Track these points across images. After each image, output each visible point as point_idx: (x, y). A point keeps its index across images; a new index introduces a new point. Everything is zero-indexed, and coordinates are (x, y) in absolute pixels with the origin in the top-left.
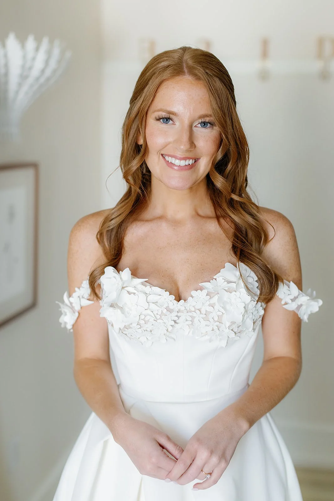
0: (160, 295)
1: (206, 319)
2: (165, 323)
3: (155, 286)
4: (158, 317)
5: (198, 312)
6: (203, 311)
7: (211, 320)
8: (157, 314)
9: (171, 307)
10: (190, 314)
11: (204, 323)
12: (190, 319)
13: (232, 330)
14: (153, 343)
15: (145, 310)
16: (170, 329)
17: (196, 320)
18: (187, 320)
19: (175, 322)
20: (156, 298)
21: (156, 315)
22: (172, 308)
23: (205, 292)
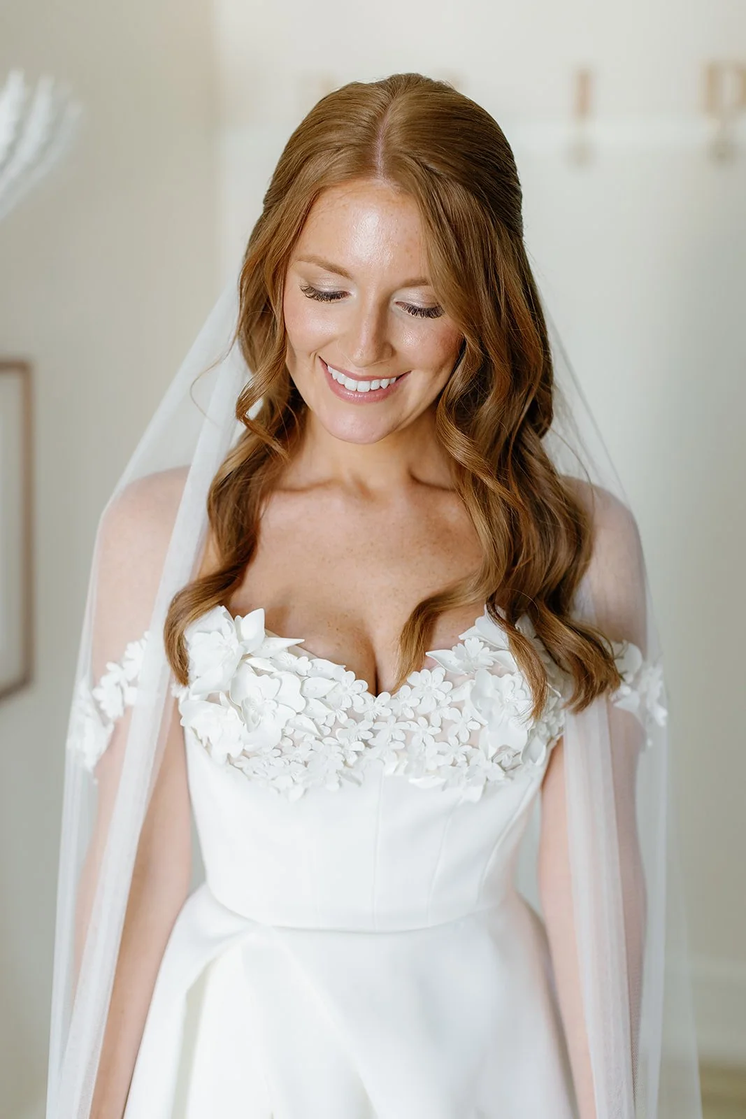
0: (333, 679)
1: (440, 738)
2: (342, 747)
3: (319, 658)
4: (327, 731)
5: (422, 721)
6: (435, 720)
7: (453, 740)
8: (324, 724)
9: (358, 709)
10: (405, 726)
11: (433, 747)
12: (403, 737)
13: (499, 764)
14: (306, 791)
15: (298, 713)
16: (352, 759)
17: (415, 741)
18: (393, 740)
19: (366, 743)
20: (325, 686)
21: (322, 727)
22: (361, 712)
23: (439, 673)
